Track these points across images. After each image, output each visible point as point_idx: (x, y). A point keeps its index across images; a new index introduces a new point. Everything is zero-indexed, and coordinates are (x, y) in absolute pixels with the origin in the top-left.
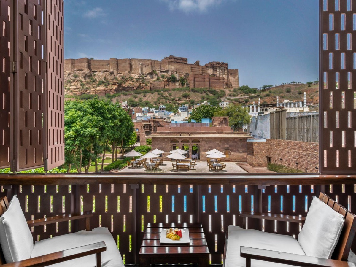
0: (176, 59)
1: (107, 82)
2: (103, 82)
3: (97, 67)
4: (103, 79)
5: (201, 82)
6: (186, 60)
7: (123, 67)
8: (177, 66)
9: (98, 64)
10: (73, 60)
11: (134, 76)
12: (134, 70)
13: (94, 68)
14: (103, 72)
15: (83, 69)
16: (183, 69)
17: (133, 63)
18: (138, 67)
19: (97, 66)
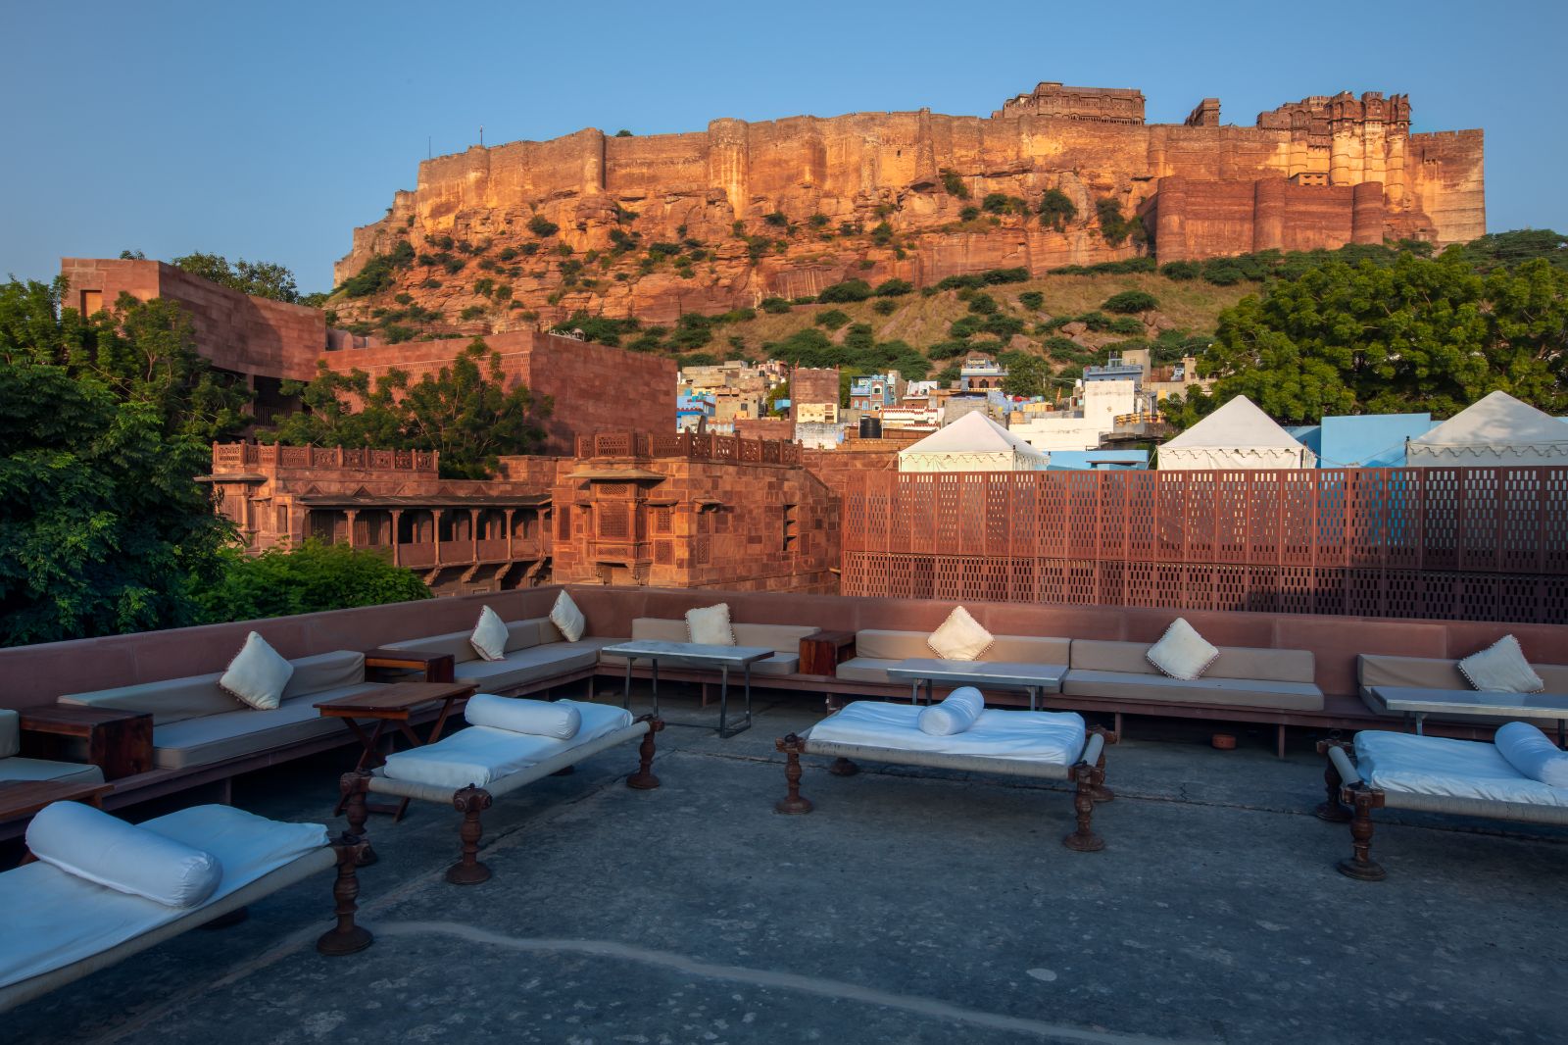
0: (1078, 97)
1: (693, 244)
2: (670, 250)
3: (643, 174)
4: (672, 236)
5: (1226, 219)
6: (1136, 100)
7: (777, 163)
8: (1081, 141)
9: (650, 156)
10: (531, 148)
11: (834, 208)
12: (835, 177)
13: (632, 180)
14: (673, 198)
15: (576, 188)
16: (1114, 151)
17: (829, 139)
18: (854, 158)
19: (645, 170)
